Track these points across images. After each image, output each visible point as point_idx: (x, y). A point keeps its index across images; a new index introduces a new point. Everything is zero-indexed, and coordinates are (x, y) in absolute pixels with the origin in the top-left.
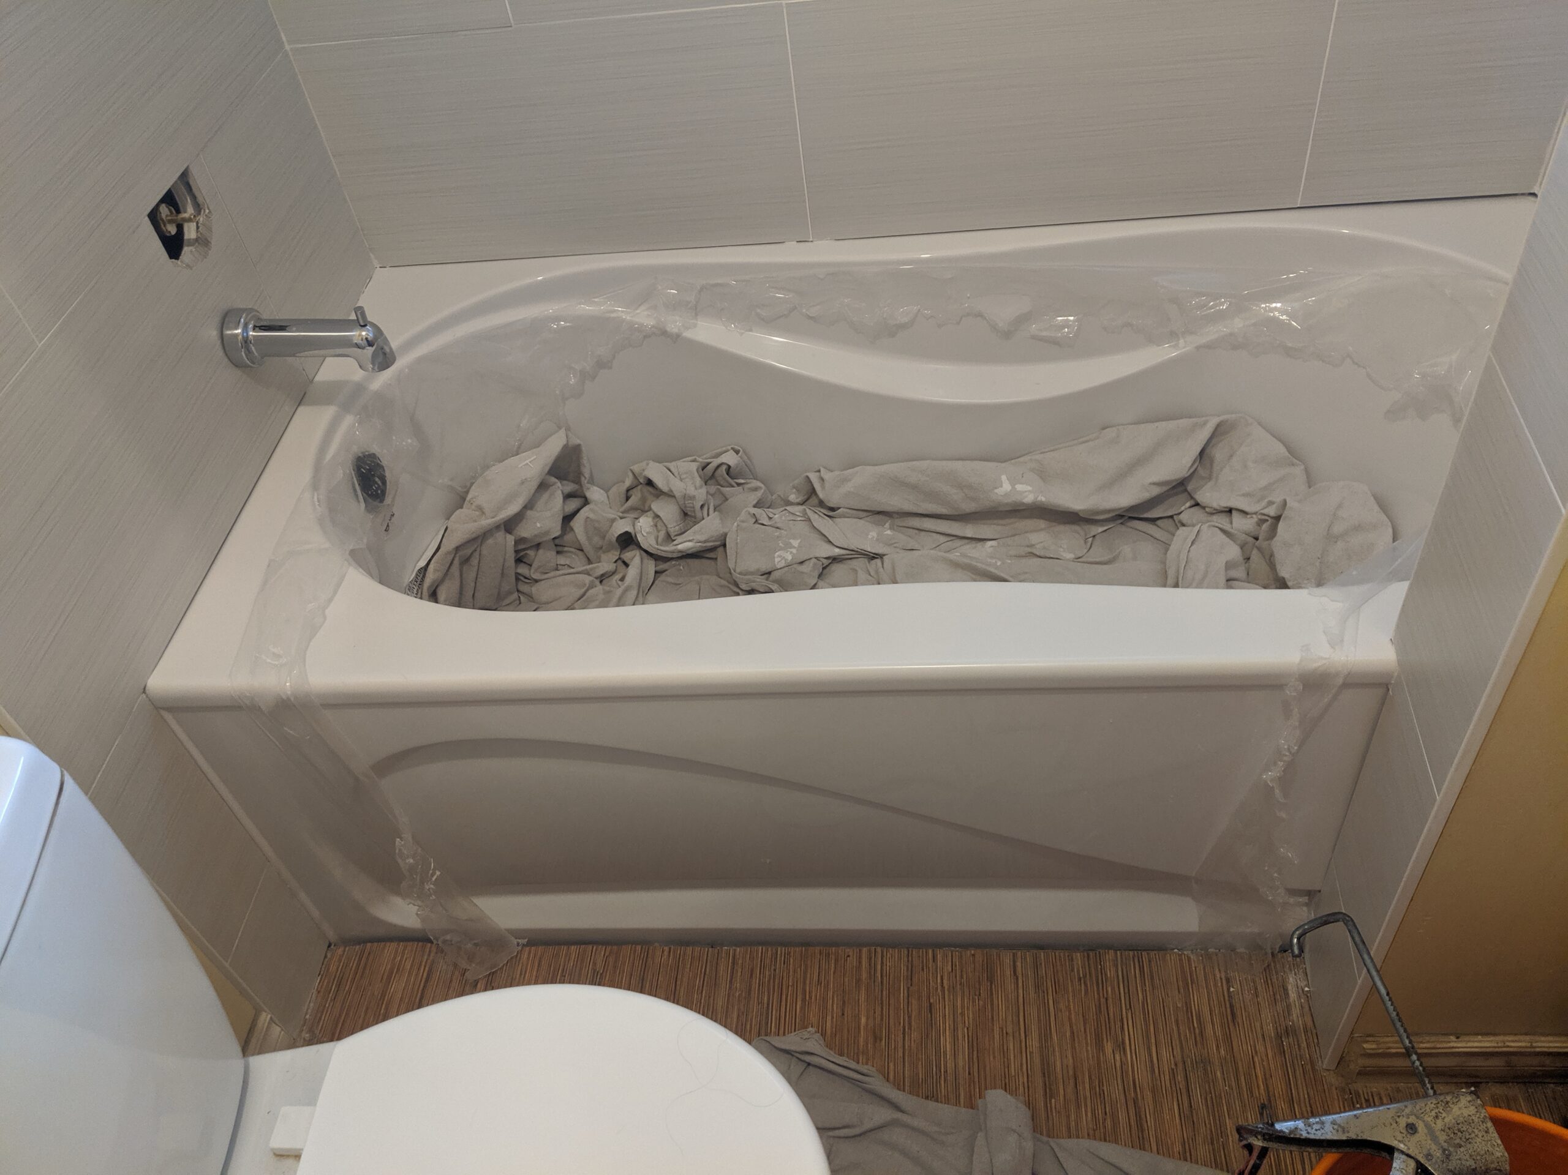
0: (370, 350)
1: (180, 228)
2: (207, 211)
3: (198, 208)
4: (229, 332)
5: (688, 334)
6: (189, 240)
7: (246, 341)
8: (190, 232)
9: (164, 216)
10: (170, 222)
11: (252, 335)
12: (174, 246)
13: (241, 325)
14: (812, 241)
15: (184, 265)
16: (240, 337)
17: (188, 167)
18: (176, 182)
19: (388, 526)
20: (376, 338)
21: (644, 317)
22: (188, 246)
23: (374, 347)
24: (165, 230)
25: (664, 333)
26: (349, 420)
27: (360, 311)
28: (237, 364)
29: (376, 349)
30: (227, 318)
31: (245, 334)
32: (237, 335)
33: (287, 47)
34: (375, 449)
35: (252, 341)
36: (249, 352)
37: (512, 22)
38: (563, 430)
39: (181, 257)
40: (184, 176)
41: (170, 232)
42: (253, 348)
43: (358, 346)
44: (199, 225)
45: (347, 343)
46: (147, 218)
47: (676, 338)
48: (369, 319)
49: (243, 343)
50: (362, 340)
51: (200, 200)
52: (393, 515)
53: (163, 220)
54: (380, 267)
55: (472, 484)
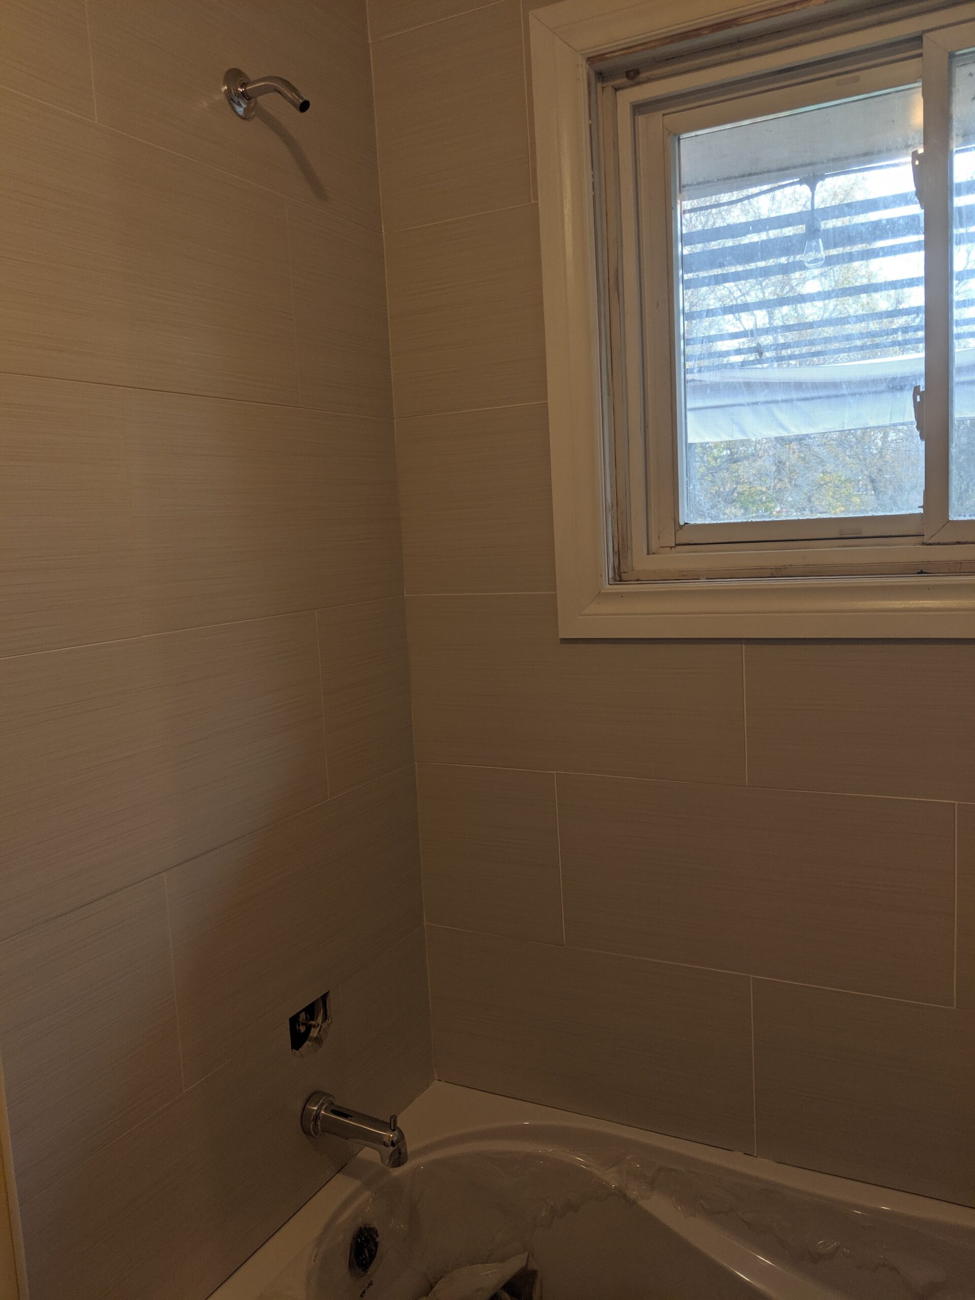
0: (392, 1149)
1: (309, 1029)
2: (330, 1021)
3: (325, 1017)
4: (309, 1107)
5: (643, 1203)
6: (312, 1037)
7: (317, 1116)
8: (314, 1033)
9: (300, 1020)
10: (303, 1024)
11: (323, 1114)
12: (298, 1040)
13: (319, 1104)
14: (755, 1157)
15: (299, 1055)
16: (315, 1112)
17: (329, 992)
18: (318, 999)
19: (364, 1292)
20: (398, 1141)
21: (612, 1178)
22: (310, 1041)
23: (395, 1147)
24: (298, 1029)
25: (625, 1196)
26: (367, 1194)
27: (394, 1118)
28: (306, 1132)
29: (396, 1149)
30: (314, 1096)
31: (318, 1112)
32: (314, 1110)
33: (425, 924)
34: (375, 1225)
35: (320, 1119)
36: (316, 1124)
37: (565, 944)
38: (527, 1253)
39: (300, 1049)
40: (324, 997)
41: (300, 1031)
42: (319, 1123)
43: (385, 1144)
44: (322, 1029)
45: (378, 1139)
46: (288, 1021)
47: (632, 1203)
48: (398, 1125)
49: (315, 1117)
50: (389, 1140)
51: (328, 1014)
52: (371, 1284)
53: (299, 1022)
54: (438, 1080)
55: (441, 1277)
